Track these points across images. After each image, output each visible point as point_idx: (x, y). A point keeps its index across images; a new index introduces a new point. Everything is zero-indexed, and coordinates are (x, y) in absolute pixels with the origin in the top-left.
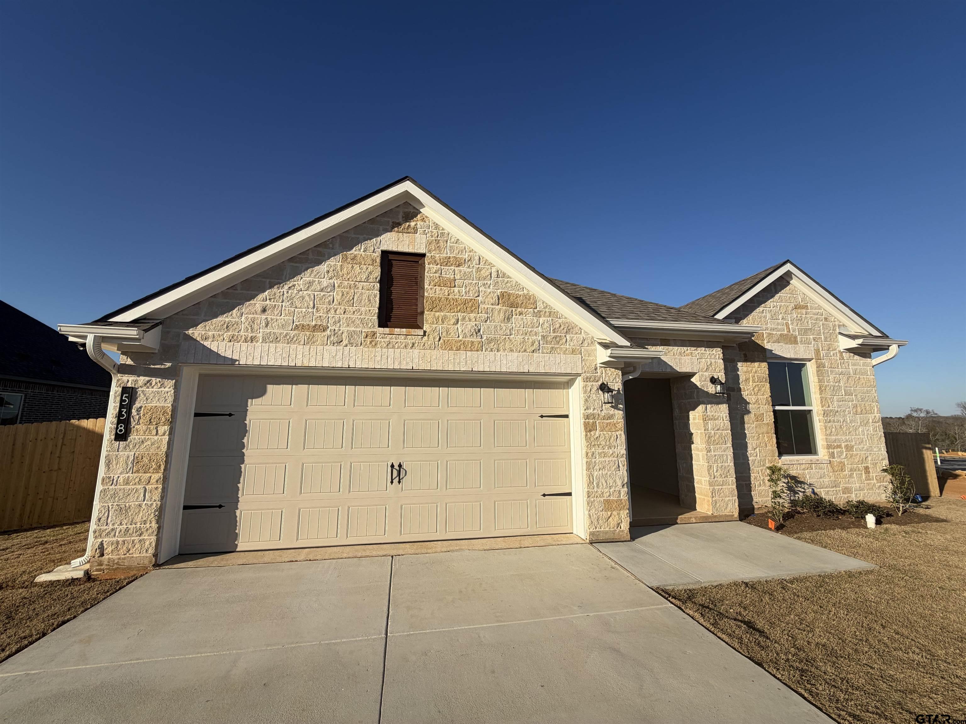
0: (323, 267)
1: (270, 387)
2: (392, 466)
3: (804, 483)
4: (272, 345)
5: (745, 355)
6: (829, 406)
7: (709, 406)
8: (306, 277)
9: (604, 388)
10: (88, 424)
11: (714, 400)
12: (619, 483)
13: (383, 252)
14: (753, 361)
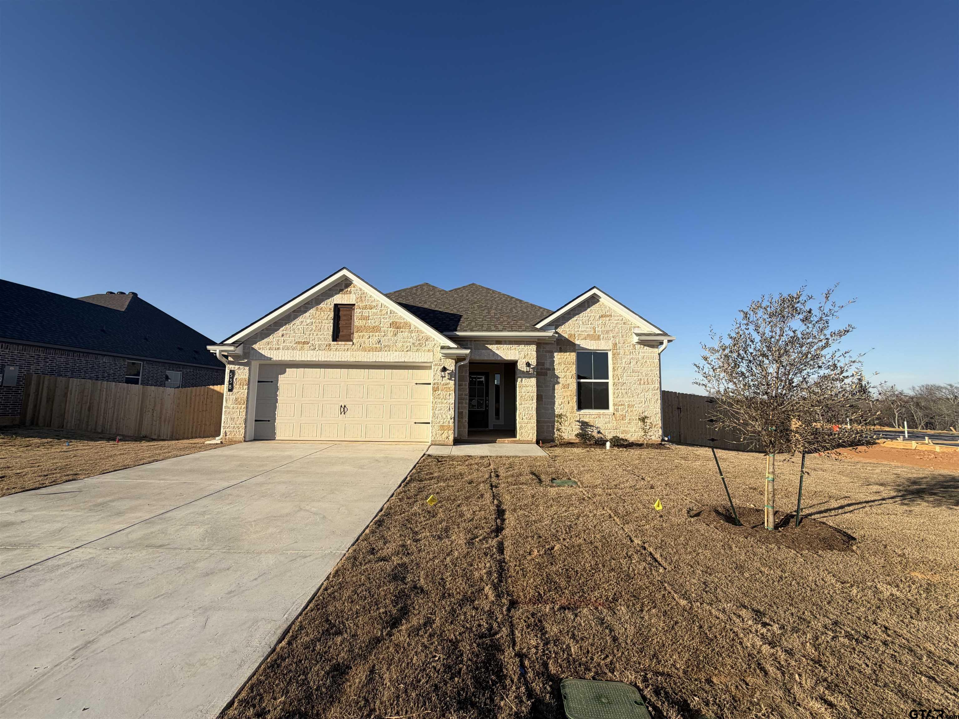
0: (307, 314)
1: (287, 369)
2: (341, 406)
3: (593, 426)
4: (286, 351)
5: (560, 348)
6: (619, 379)
7: (524, 379)
8: (300, 319)
9: (444, 369)
10: (217, 388)
11: (527, 376)
12: (449, 417)
13: (335, 305)
14: (566, 352)
